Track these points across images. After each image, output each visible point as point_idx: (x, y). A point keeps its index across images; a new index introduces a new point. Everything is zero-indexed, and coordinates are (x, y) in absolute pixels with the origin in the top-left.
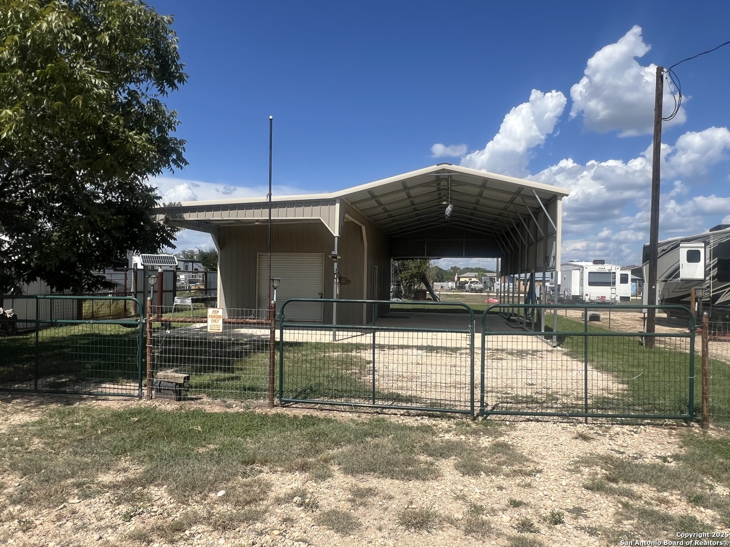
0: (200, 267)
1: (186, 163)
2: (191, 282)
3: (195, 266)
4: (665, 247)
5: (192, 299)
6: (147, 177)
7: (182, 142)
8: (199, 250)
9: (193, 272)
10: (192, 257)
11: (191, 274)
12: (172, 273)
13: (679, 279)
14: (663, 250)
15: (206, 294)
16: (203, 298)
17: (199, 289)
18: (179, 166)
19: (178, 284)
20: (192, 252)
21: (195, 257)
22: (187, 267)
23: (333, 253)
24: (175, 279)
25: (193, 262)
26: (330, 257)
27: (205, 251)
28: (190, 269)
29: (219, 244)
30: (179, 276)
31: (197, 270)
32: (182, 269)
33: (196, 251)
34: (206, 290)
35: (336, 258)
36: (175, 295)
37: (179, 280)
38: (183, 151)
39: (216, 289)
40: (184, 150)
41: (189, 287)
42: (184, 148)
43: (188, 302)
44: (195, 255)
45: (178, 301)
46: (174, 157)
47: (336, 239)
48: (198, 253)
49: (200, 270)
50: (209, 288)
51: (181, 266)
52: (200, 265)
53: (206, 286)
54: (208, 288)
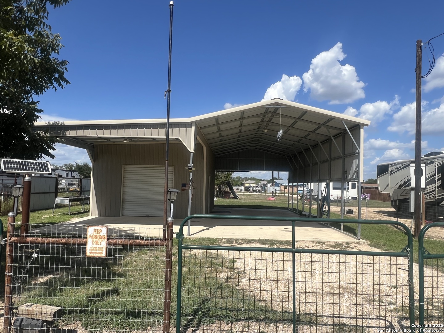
0: (77, 175)
1: (68, 82)
2: (70, 185)
3: (73, 174)
4: (398, 166)
5: (69, 199)
6: (31, 96)
7: (63, 63)
8: (77, 164)
9: (71, 179)
10: (71, 168)
11: (70, 180)
12: (55, 179)
13: (410, 187)
14: (397, 168)
15: (81, 195)
16: (78, 199)
17: (75, 191)
18: (60, 85)
19: (59, 187)
20: (72, 165)
21: (73, 168)
22: (67, 175)
23: (189, 165)
24: (57, 183)
25: (72, 171)
26: (187, 168)
27: (80, 164)
28: (69, 176)
29: (93, 158)
30: (61, 181)
31: (74, 177)
32: (64, 176)
33: (74, 164)
34: (81, 192)
35: (191, 169)
36: (56, 196)
37: (61, 184)
38: (65, 71)
39: (90, 191)
40: (67, 70)
41: (69, 189)
42: (66, 68)
43: (67, 201)
44: (74, 167)
45: (58, 201)
46: (57, 75)
47: (192, 154)
48: (75, 165)
49: (76, 176)
50: (84, 190)
51: (63, 173)
52: (77, 173)
53: (81, 189)
54: (82, 190)
